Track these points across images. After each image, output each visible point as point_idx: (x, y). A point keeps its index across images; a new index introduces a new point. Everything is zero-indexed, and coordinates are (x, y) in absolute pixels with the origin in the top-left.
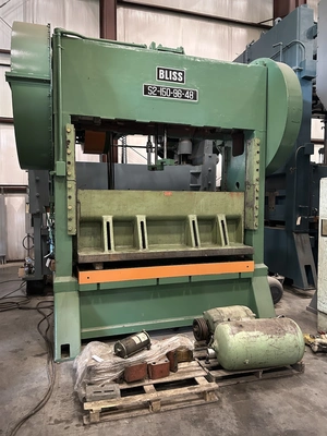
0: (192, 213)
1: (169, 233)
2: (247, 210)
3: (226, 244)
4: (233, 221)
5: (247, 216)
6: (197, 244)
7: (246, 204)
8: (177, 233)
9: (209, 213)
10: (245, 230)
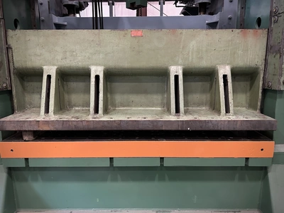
0: (177, 64)
1: (145, 92)
2: (270, 59)
3: (227, 111)
4: (243, 76)
5: (270, 68)
6: (177, 111)
7: (269, 49)
8: (157, 92)
9: (204, 63)
10: (265, 91)
